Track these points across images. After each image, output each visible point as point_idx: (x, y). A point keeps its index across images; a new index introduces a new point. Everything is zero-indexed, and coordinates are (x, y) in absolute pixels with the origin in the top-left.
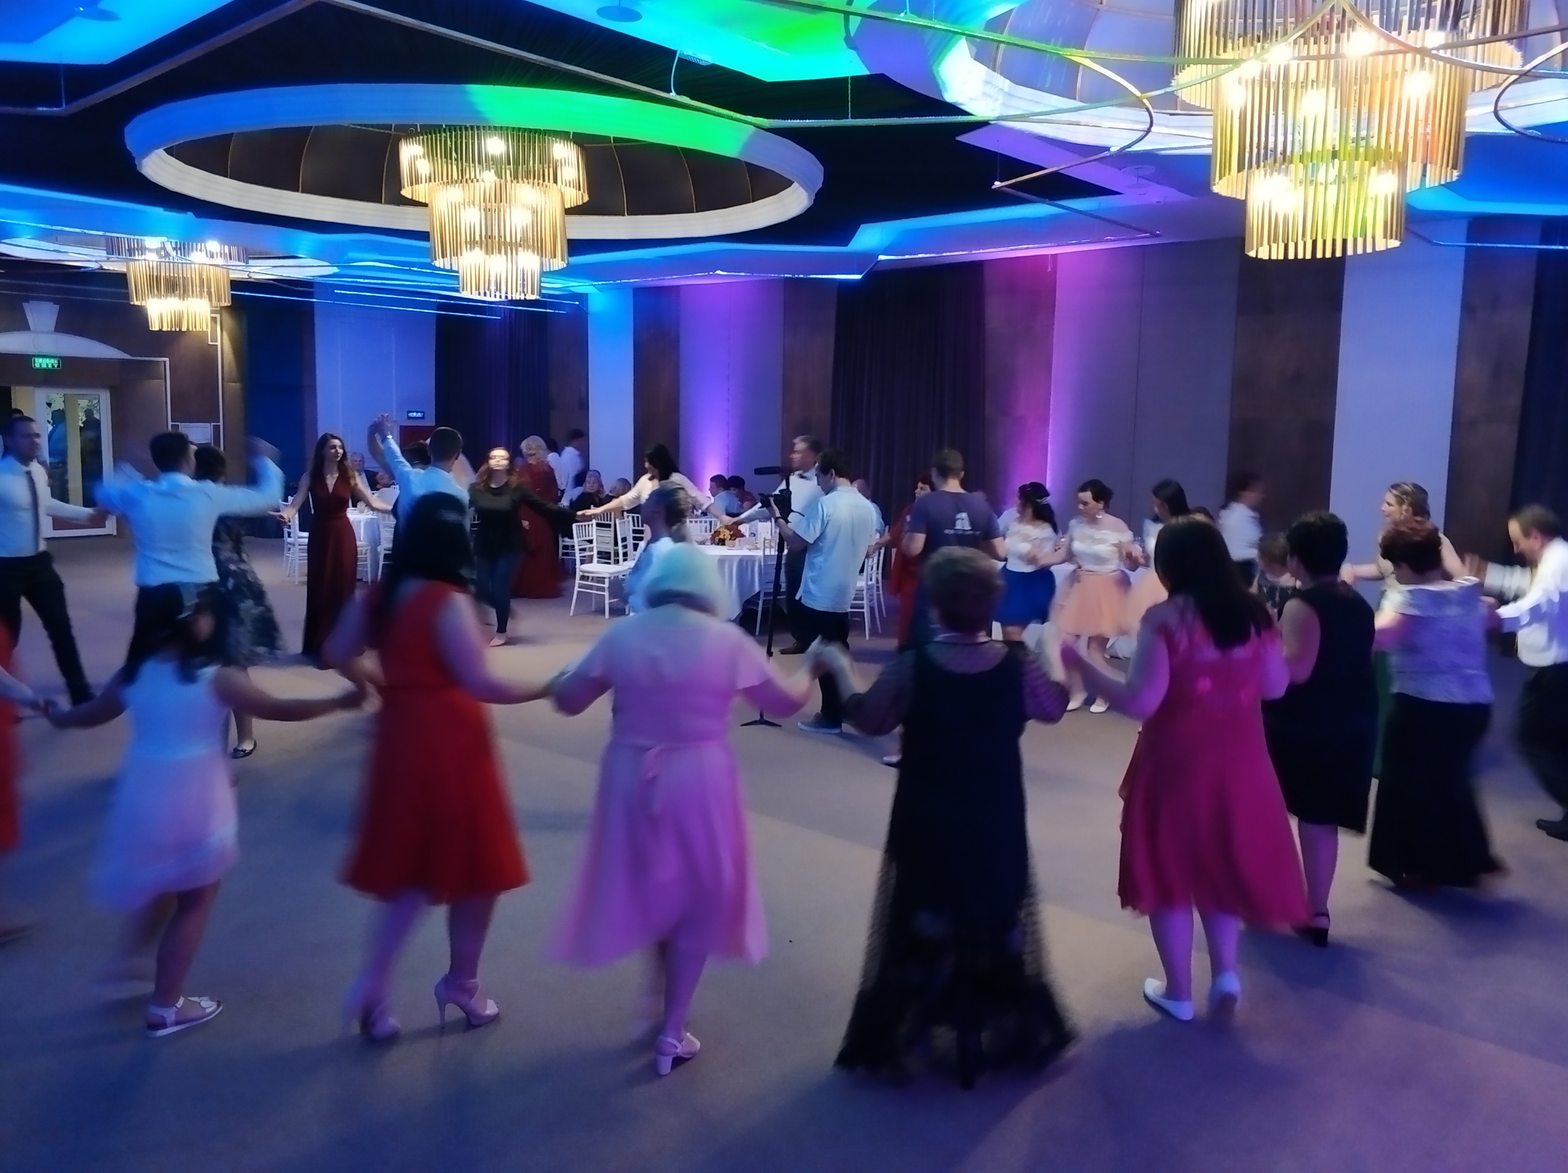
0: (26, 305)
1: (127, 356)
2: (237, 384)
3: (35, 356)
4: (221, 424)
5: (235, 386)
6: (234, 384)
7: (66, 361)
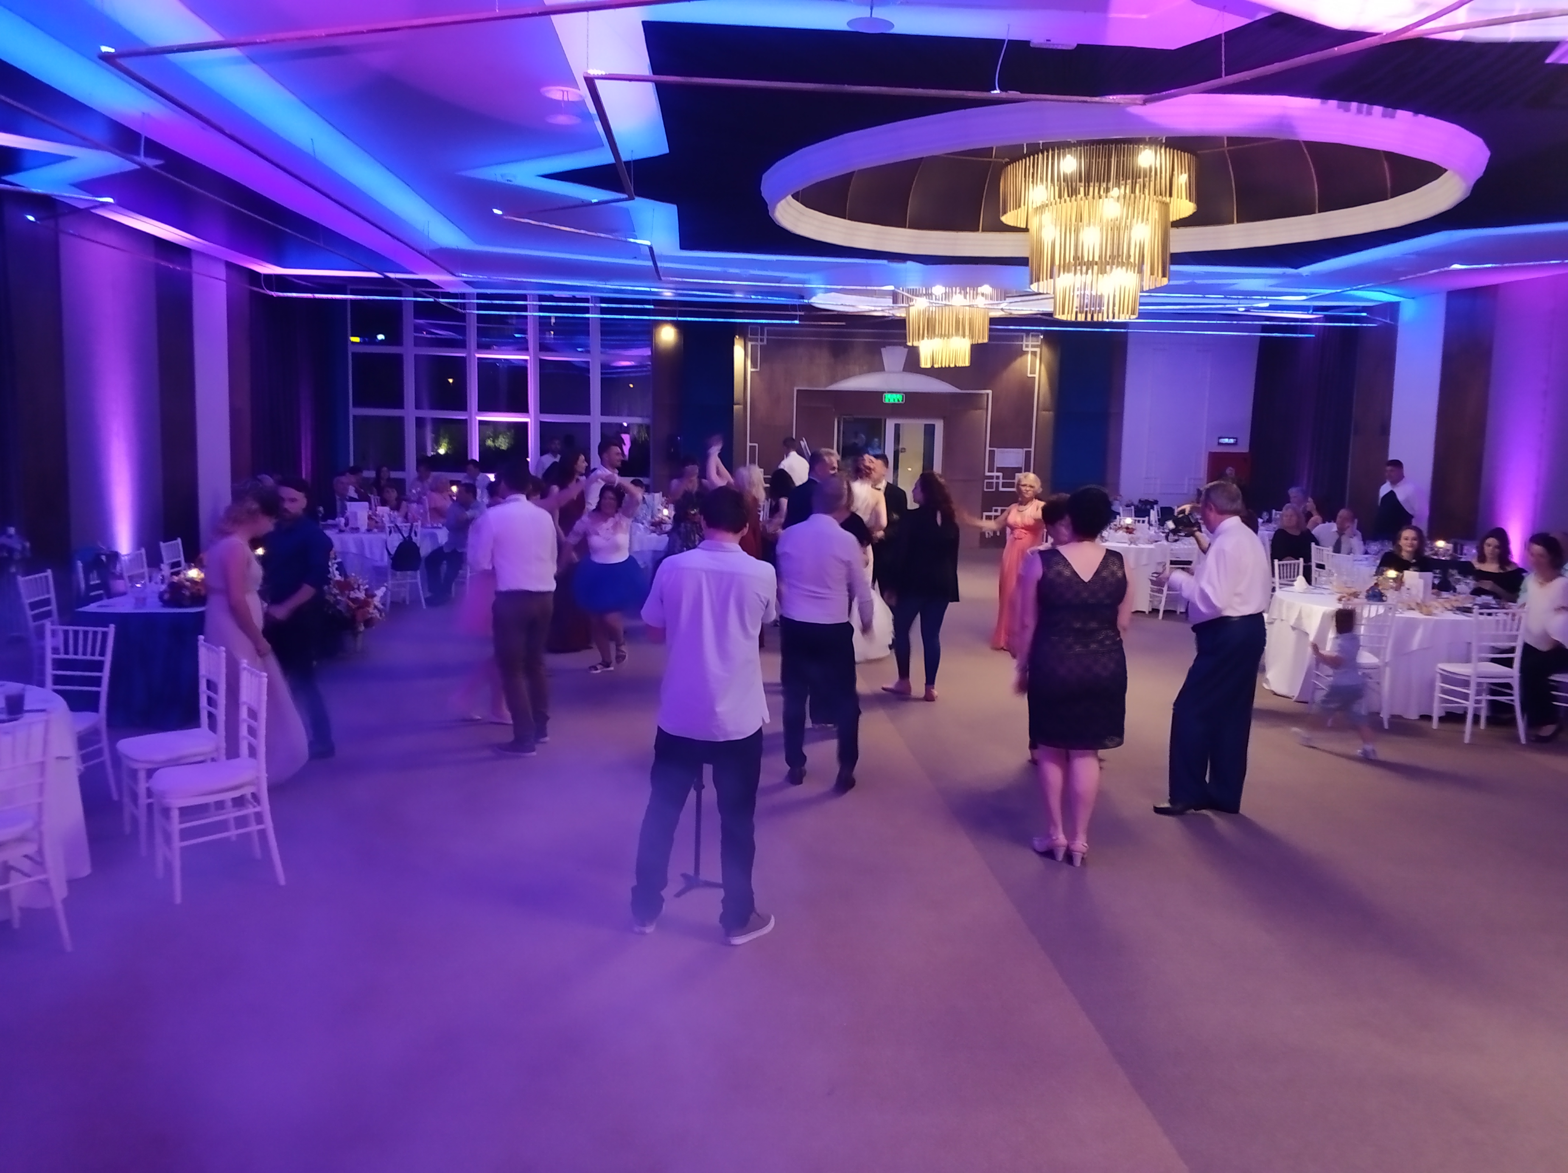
0: (883, 350)
1: (958, 391)
2: (1051, 413)
3: (885, 392)
4: (1032, 449)
5: (1048, 415)
6: (1047, 412)
7: (909, 396)
